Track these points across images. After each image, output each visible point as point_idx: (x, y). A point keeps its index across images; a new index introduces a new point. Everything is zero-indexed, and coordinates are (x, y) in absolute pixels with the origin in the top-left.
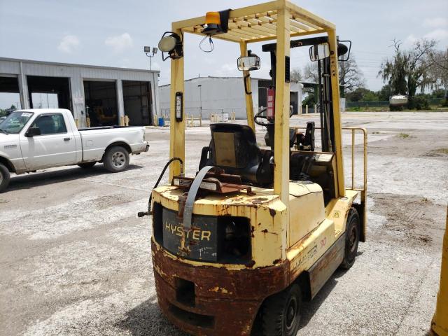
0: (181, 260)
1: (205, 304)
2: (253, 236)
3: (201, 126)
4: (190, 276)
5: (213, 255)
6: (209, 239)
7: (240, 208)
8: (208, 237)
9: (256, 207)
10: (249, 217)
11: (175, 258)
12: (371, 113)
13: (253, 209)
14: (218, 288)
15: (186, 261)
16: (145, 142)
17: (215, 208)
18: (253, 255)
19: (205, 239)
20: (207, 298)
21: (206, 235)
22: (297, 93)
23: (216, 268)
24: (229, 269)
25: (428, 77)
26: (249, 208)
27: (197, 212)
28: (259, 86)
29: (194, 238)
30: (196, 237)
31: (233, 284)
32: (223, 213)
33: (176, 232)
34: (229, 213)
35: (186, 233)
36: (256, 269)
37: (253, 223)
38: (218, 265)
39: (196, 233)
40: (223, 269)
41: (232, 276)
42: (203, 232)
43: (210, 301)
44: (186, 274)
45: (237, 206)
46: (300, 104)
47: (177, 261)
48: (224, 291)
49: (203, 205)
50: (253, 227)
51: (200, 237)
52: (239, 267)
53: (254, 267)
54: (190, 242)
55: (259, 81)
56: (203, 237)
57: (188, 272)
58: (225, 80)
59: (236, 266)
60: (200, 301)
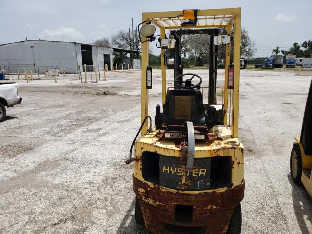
0: (181, 192)
1: (200, 219)
2: (233, 167)
3: (39, 79)
4: (190, 202)
5: (208, 184)
6: (204, 174)
7: (226, 150)
8: (204, 173)
9: (235, 148)
10: (231, 156)
11: (175, 191)
12: (157, 70)
13: (233, 150)
14: (210, 206)
15: (186, 192)
16: (19, 97)
17: (209, 152)
18: (232, 180)
19: (202, 174)
20: (201, 214)
21: (203, 172)
22: (109, 55)
23: (209, 193)
24: (218, 192)
25: (187, 47)
26: (230, 150)
27: (196, 156)
28: (82, 49)
29: (193, 175)
30: (195, 174)
31: (220, 201)
32: (215, 155)
33: (177, 172)
34: (219, 154)
35: (187, 172)
36: (234, 188)
37: (233, 159)
38: (210, 191)
39: (195, 171)
40: (214, 192)
41: (220, 196)
42: (201, 170)
43: (204, 216)
44: (186, 201)
45: (224, 149)
46: (112, 63)
47: (177, 193)
48: (214, 207)
49: (201, 151)
50: (233, 162)
51: (198, 174)
52: (223, 190)
53: (232, 187)
54: (190, 178)
55: (81, 46)
56: (200, 173)
57: (188, 199)
58: (54, 43)
59: (222, 189)
60: (196, 217)
